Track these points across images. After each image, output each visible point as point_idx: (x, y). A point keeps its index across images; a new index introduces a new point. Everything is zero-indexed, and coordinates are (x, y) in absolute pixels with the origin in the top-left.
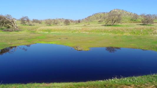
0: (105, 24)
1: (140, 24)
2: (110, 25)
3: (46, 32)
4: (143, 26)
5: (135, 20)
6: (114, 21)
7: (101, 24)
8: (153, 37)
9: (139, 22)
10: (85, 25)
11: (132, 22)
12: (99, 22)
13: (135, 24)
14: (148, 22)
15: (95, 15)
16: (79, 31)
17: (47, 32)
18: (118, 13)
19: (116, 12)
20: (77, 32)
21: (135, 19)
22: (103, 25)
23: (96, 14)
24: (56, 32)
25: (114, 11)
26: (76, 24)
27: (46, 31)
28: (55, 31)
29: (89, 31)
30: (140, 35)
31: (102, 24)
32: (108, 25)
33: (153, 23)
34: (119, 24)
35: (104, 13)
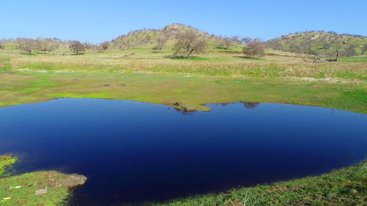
0: (172, 54)
1: (241, 57)
2: (182, 57)
3: (41, 71)
4: (248, 61)
5: (225, 49)
6: (190, 50)
7: (159, 54)
8: (292, 82)
9: (236, 52)
10: (126, 56)
11: (222, 52)
12: (154, 49)
13: (230, 56)
14: (255, 53)
15: (136, 34)
16: (126, 69)
17: (44, 71)
18: (181, 32)
19: (176, 30)
20: (124, 70)
21: (225, 47)
22: (168, 57)
23: (136, 31)
24: (66, 71)
25: (173, 28)
26: (100, 52)
27: (39, 67)
28: (62, 68)
29: (151, 69)
30: (265, 77)
31: (163, 55)
32: (178, 58)
33: (264, 55)
34: (200, 55)
35: (154, 30)
